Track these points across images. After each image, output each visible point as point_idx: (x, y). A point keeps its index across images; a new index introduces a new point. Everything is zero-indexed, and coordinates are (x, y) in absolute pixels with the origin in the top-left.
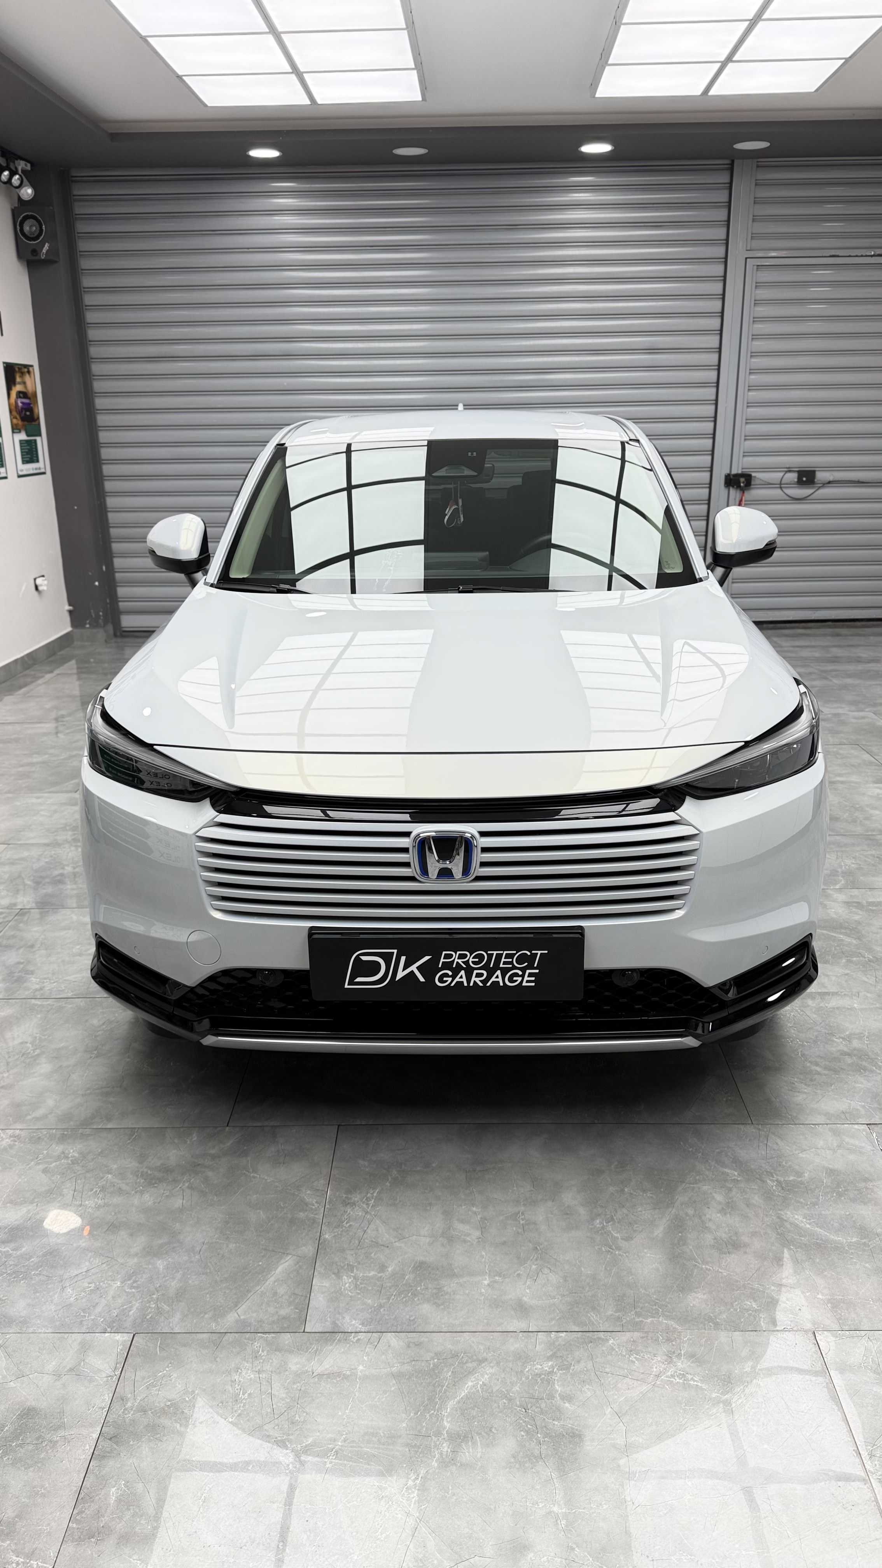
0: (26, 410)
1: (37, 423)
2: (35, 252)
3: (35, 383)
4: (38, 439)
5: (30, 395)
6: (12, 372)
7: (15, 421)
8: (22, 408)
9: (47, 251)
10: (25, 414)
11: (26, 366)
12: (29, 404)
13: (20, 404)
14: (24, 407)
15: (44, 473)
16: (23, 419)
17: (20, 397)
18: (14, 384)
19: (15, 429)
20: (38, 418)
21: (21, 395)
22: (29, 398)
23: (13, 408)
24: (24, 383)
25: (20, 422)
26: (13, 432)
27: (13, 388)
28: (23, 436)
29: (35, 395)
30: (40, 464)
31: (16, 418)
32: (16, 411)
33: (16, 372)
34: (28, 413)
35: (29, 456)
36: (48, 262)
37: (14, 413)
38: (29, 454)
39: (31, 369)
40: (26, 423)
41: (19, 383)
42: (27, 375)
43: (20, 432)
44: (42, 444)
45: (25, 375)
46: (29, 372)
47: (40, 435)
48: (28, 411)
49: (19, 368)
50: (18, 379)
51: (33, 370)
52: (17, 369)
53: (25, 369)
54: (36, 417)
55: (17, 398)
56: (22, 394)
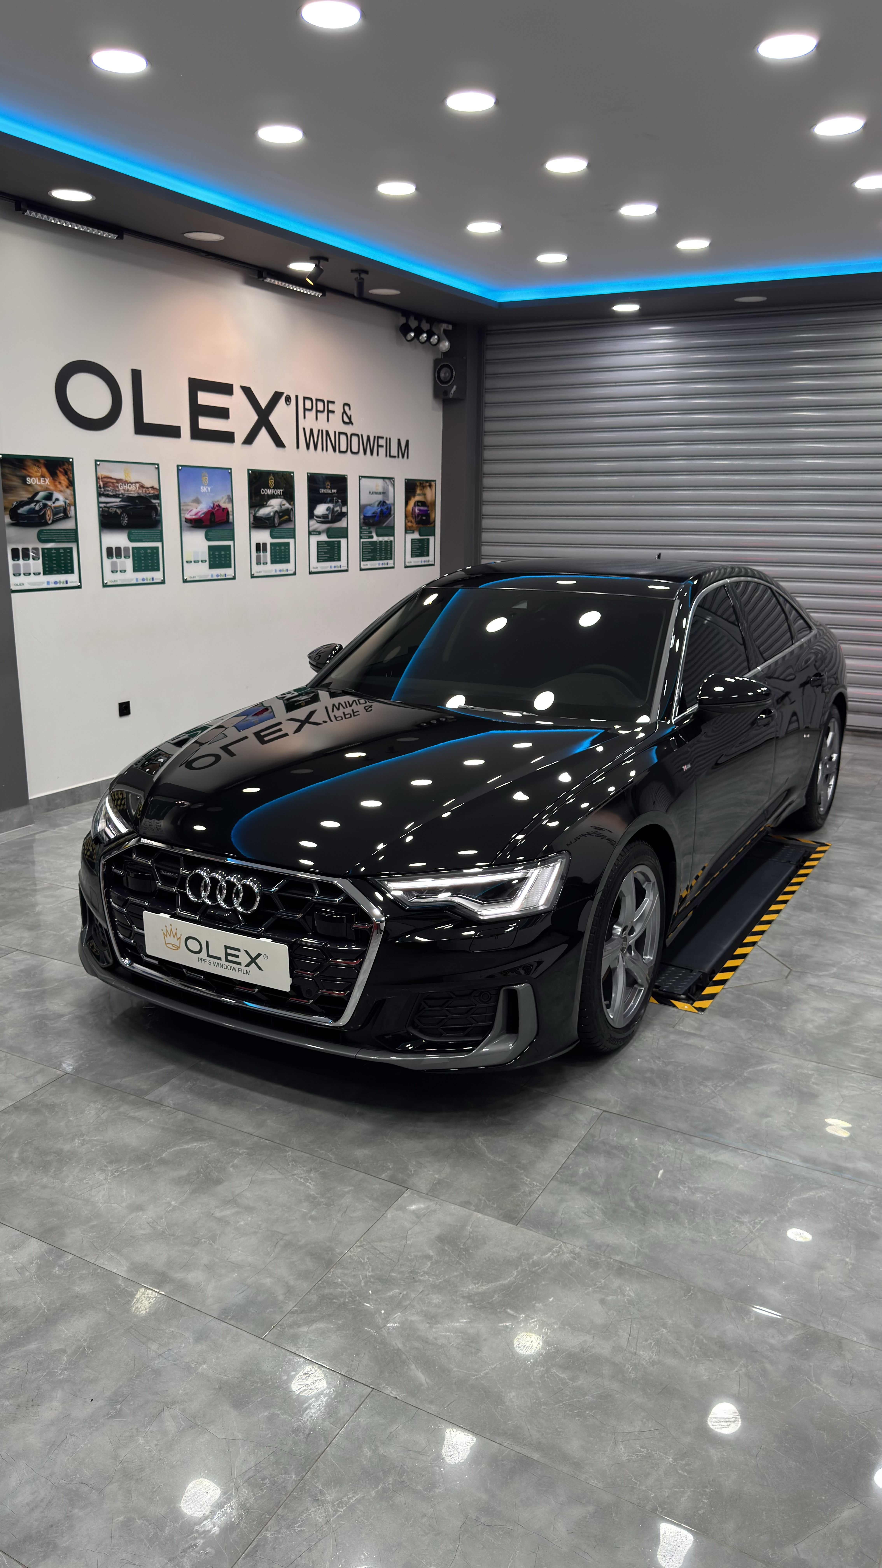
0: (422, 515)
1: (433, 524)
2: (446, 393)
3: (436, 495)
4: (431, 539)
5: (428, 504)
6: (411, 487)
7: (409, 524)
8: (418, 514)
9: (454, 392)
10: (421, 518)
11: (427, 481)
12: (427, 511)
13: (417, 511)
14: (421, 513)
15: (433, 565)
16: (418, 523)
17: (418, 505)
18: (414, 496)
19: (408, 530)
20: (434, 521)
21: (419, 504)
22: (428, 507)
23: (409, 514)
24: (424, 495)
25: (414, 525)
26: (406, 533)
27: (412, 498)
28: (416, 536)
29: (434, 504)
30: (431, 558)
31: (411, 522)
32: (412, 517)
33: (417, 486)
34: (424, 518)
35: (419, 551)
36: (456, 400)
37: (410, 518)
38: (420, 549)
39: (433, 483)
40: (421, 526)
41: (419, 495)
42: (428, 488)
43: (413, 533)
44: (435, 543)
45: (427, 488)
46: (430, 486)
47: (434, 535)
48: (424, 516)
49: (420, 483)
50: (418, 492)
51: (435, 484)
52: (418, 484)
53: (427, 484)
54: (432, 520)
55: (415, 505)
56: (417, 503)
